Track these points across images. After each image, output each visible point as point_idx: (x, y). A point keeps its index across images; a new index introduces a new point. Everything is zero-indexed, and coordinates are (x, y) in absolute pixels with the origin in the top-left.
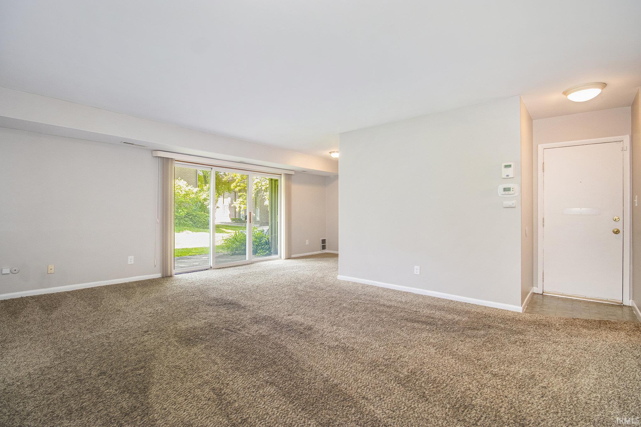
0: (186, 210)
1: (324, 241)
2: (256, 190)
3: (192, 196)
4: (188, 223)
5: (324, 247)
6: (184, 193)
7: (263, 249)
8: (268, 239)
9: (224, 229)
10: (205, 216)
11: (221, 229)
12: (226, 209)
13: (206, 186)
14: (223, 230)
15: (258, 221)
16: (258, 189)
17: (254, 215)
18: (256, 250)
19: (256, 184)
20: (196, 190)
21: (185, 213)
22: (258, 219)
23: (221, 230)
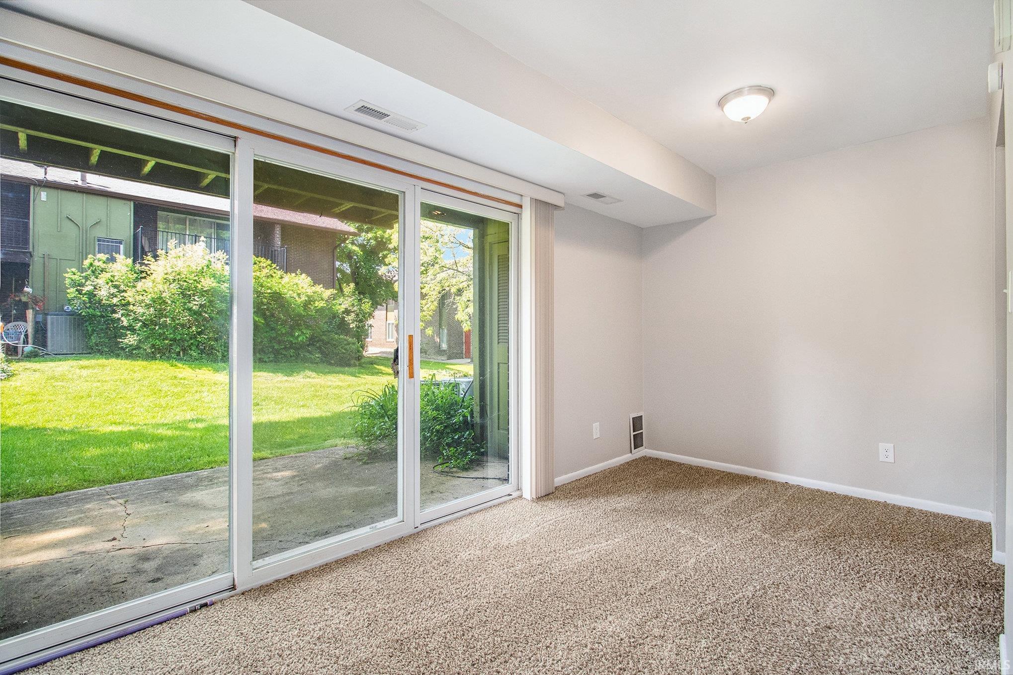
0: (308, 332)
1: (637, 423)
2: (440, 293)
3: (320, 304)
4: (313, 357)
5: (638, 441)
6: (304, 298)
7: (457, 443)
8: (472, 413)
9: (382, 368)
10: (345, 342)
11: (376, 366)
12: (390, 329)
13: (349, 286)
14: (378, 369)
15: (444, 351)
16: (443, 292)
17: (438, 340)
18: (438, 446)
19: (440, 282)
20: (328, 293)
21: (306, 337)
22: (444, 346)
23: (376, 368)
